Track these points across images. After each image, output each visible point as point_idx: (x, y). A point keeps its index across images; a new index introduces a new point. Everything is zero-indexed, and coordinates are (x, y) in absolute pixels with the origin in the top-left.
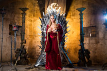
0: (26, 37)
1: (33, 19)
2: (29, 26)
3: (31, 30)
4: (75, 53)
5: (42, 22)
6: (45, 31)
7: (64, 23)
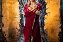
0: (6, 19)
1: (12, 2)
2: (8, 9)
3: (11, 12)
4: (52, 32)
5: (20, 4)
6: (23, 14)
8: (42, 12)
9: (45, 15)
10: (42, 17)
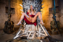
5: (23, 1)
7: (39, 1)
8: (39, 7)
9: (41, 9)
10: (39, 10)
